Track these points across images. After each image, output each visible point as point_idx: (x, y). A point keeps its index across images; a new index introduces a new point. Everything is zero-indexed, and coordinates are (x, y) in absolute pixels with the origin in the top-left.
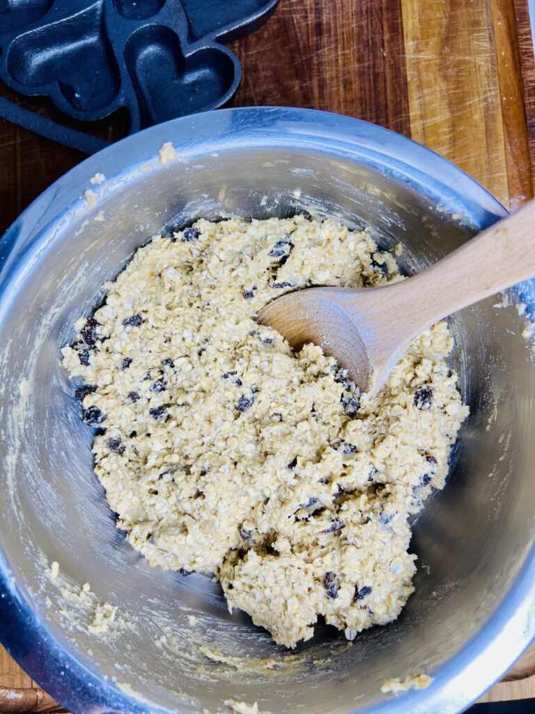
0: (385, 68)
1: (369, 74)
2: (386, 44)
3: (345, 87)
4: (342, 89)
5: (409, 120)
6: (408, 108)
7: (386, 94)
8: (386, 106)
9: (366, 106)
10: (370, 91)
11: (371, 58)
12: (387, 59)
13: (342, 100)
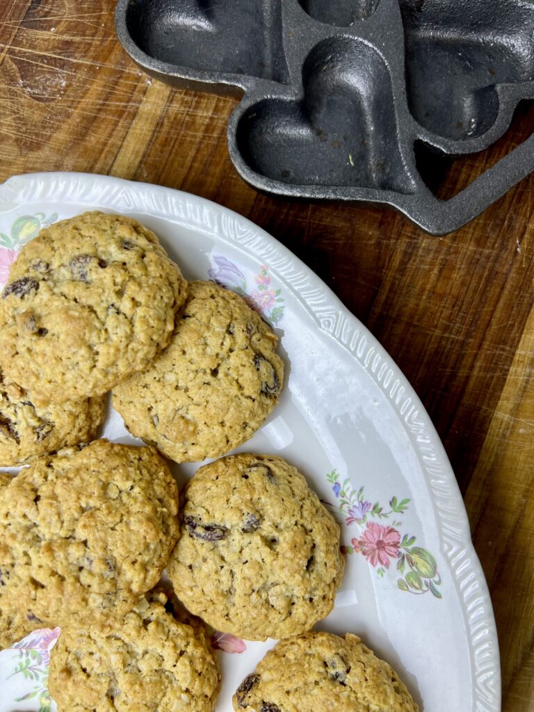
0: (509, 270)
1: (484, 268)
2: (526, 236)
3: (440, 271)
4: (436, 271)
5: (512, 359)
6: (519, 342)
7: (495, 307)
8: (489, 324)
9: (459, 311)
10: (475, 291)
11: (496, 245)
12: (519, 258)
13: (428, 287)
